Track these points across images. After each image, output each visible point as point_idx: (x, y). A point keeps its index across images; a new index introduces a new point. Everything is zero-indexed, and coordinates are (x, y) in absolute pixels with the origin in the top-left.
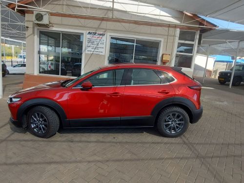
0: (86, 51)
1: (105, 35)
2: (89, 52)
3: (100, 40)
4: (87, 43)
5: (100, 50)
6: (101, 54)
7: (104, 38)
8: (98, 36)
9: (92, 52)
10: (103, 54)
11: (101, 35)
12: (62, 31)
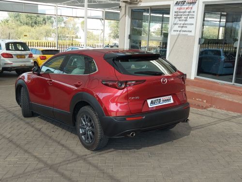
0: (172, 31)
1: (197, 3)
2: (176, 33)
3: (190, 12)
4: (173, 19)
5: (189, 28)
6: (189, 34)
7: (195, 7)
8: (187, 6)
9: (178, 33)
10: (192, 34)
11: (191, 3)
12: (151, 7)
